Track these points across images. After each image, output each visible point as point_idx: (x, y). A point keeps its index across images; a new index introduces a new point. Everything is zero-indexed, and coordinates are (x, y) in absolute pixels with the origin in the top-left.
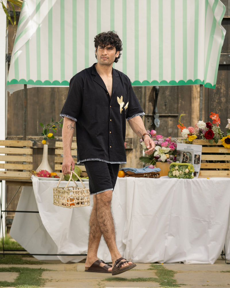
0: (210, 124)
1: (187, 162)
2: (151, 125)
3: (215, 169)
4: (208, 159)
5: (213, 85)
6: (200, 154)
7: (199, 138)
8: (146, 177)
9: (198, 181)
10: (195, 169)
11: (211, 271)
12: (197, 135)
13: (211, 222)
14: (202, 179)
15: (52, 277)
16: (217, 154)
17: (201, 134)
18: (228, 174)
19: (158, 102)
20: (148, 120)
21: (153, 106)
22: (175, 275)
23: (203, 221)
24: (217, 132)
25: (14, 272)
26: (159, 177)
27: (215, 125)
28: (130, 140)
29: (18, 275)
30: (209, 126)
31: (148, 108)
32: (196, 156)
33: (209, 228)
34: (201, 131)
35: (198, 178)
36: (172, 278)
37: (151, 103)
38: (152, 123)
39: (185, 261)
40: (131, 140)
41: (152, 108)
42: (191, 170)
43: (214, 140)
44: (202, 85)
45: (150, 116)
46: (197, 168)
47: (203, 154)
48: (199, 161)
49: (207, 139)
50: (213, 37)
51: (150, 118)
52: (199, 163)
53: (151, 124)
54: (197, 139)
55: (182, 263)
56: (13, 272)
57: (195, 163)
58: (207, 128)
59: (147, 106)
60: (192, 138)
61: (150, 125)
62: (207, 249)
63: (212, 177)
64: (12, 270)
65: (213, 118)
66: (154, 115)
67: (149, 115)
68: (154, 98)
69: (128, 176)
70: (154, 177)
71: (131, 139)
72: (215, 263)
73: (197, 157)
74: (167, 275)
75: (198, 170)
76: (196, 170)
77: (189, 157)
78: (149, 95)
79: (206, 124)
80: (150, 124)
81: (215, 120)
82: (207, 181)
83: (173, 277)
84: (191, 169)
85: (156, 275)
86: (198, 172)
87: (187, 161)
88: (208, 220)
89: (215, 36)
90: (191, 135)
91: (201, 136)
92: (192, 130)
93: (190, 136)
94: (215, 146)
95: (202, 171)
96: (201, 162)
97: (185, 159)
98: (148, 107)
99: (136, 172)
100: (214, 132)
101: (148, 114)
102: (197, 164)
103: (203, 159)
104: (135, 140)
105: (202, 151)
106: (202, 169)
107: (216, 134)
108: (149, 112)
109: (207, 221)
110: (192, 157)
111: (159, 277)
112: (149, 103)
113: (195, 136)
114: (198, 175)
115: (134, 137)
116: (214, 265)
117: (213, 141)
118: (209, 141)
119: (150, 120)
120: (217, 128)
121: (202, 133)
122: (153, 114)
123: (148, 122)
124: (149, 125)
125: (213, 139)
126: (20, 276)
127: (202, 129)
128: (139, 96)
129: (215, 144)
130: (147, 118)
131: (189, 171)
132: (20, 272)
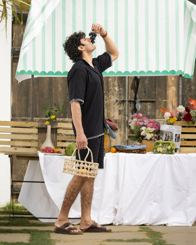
0: (188, 109)
1: (169, 140)
2: (133, 108)
3: (192, 146)
4: (186, 138)
5: (190, 76)
6: (180, 133)
7: (179, 120)
8: (134, 153)
9: (179, 156)
10: (176, 146)
11: (191, 233)
12: (177, 118)
13: (189, 191)
14: (182, 155)
15: (59, 238)
16: (194, 134)
17: (181, 116)
19: (139, 90)
20: (131, 105)
21: (134, 92)
22: (163, 236)
23: (182, 190)
24: (194, 115)
25: (26, 233)
26: (145, 153)
27: (192, 109)
28: (116, 121)
29: (30, 236)
30: (187, 110)
31: (131, 95)
32: (176, 135)
33: (188, 196)
34: (180, 114)
35: (179, 153)
36: (161, 239)
37: (133, 91)
38: (134, 107)
39: (168, 224)
40: (117, 122)
41: (134, 94)
42: (173, 147)
43: (191, 122)
44: (182, 75)
45: (132, 101)
46: (177, 145)
47: (182, 133)
48: (179, 140)
49: (185, 121)
50: (190, 35)
51: (132, 103)
52: (179, 141)
53: (133, 107)
54: (177, 121)
55: (165, 225)
56: (25, 233)
57: (175, 141)
58: (185, 111)
59: (130, 93)
60: (173, 120)
61: (132, 109)
62: (186, 213)
63: (190, 153)
64: (24, 232)
65: (191, 103)
66: (136, 101)
67: (132, 100)
68: (135, 86)
70: (142, 152)
71: (117, 120)
72: (193, 225)
73: (178, 136)
74: (156, 236)
75: (178, 147)
76: (177, 147)
77: (171, 136)
78: (131, 84)
79: (185, 108)
80: (132, 108)
81: (193, 105)
82: (186, 156)
83: (161, 238)
84: (173, 146)
85: (148, 236)
86: (178, 149)
87: (169, 139)
88: (187, 189)
89: (192, 35)
90: (172, 117)
91: (181, 118)
92: (173, 113)
93: (171, 119)
94: (192, 127)
95: (181, 148)
96: (181, 140)
97: (167, 138)
98: (131, 93)
99: (127, 148)
100: (192, 115)
101: (131, 99)
102: (177, 142)
103: (182, 138)
104: (120, 121)
105: (182, 131)
106: (181, 146)
107: (194, 117)
108: (131, 98)
109: (186, 190)
110: (173, 136)
111: (150, 238)
112: (131, 91)
113: (176, 119)
114: (178, 151)
115: (119, 119)
116: (192, 227)
117: (190, 122)
118: (187, 122)
119: (132, 105)
120: (194, 112)
121: (182, 116)
122: (134, 99)
123: (131, 106)
124: (131, 109)
125: (191, 121)
126: (32, 237)
127: (182, 112)
128: (123, 84)
129: (193, 125)
130: (129, 102)
131: (171, 148)
132: (31, 233)
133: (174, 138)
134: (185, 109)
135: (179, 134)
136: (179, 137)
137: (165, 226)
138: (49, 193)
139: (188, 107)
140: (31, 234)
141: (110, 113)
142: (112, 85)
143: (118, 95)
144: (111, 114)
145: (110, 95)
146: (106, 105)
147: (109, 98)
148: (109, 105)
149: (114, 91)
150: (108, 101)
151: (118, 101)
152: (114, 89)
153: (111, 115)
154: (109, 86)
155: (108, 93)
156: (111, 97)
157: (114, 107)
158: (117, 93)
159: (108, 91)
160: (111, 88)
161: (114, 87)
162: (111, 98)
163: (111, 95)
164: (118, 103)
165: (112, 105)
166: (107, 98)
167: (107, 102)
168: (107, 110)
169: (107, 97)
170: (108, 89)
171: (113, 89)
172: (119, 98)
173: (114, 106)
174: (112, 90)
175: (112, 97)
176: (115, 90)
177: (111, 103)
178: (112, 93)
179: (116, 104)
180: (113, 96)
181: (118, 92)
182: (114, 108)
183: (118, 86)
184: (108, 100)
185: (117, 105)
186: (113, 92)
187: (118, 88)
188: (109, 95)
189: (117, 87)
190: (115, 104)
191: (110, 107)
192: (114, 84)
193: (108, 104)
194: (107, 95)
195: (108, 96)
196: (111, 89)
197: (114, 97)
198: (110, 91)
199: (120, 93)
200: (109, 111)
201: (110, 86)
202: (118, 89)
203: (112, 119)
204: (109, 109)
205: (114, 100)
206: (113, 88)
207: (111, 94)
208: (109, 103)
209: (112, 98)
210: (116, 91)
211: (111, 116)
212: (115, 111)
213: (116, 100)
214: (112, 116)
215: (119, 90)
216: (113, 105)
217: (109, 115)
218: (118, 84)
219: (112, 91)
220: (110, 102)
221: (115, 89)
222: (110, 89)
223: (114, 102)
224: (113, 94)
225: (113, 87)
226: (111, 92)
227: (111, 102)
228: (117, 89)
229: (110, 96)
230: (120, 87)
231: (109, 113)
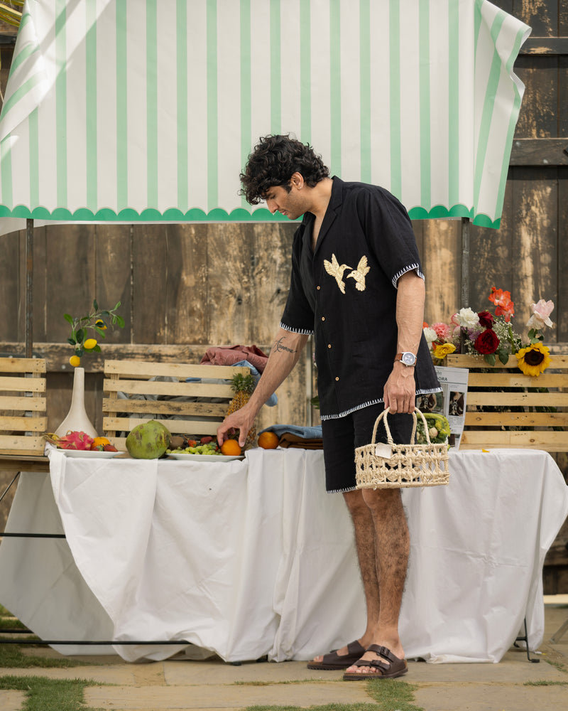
0: (487, 317)
1: (431, 409)
3: (498, 428)
4: (482, 404)
5: (493, 220)
7: (461, 349)
9: (460, 457)
10: (453, 428)
11: (499, 683)
12: (455, 344)
13: (491, 558)
14: (470, 453)
15: (110, 704)
16: (505, 391)
17: (467, 340)
18: (532, 441)
22: (414, 693)
23: (472, 555)
24: (505, 337)
25: (11, 690)
27: (500, 319)
29: (25, 699)
30: (485, 320)
33: (487, 574)
34: (464, 334)
35: (460, 449)
36: (410, 703)
39: (429, 656)
42: (444, 431)
43: (497, 356)
44: (468, 219)
46: (456, 425)
47: (471, 389)
49: (480, 353)
50: (493, 102)
52: (462, 413)
54: (454, 353)
55: (421, 660)
56: (9, 689)
57: (450, 413)
58: (480, 325)
60: (443, 351)
62: (482, 626)
63: (493, 447)
64: (6, 685)
65: (497, 301)
69: (287, 448)
72: (503, 660)
73: (457, 398)
74: (396, 695)
75: (458, 430)
76: (455, 431)
77: (437, 399)
79: (479, 315)
81: (500, 308)
82: (484, 457)
83: (411, 700)
84: (444, 428)
85: (370, 696)
86: (458, 436)
87: (432, 407)
88: (485, 554)
89: (499, 100)
90: (442, 342)
91: (467, 346)
92: (443, 331)
93: (438, 347)
94: (499, 370)
95: (468, 433)
96: (467, 411)
97: (426, 402)
99: (305, 434)
100: (499, 337)
102: (456, 415)
103: (470, 404)
105: (469, 383)
106: (467, 428)
107: (504, 342)
109: (484, 557)
110: (443, 398)
111: (378, 700)
113: (452, 347)
114: (458, 442)
116: (502, 665)
117: (495, 358)
118: (485, 358)
120: (506, 326)
121: (469, 339)
125: (496, 354)
126: (30, 701)
127: (469, 327)
129: (499, 365)
131: (439, 432)
132: (27, 689)
133: (447, 402)
134: (478, 318)
135: (461, 393)
136: (461, 402)
137: (421, 664)
138: (80, 569)
139: (487, 314)
140: (26, 693)
141: (257, 328)
142: (263, 246)
143: (282, 276)
144: (260, 332)
145: (257, 274)
146: (248, 303)
147: (255, 285)
148: (256, 304)
149: (271, 262)
150: (253, 292)
151: (283, 293)
152: (270, 257)
153: (263, 334)
154: (254, 249)
155: (253, 270)
156: (260, 279)
157: (269, 310)
158: (278, 269)
159: (253, 264)
160: (261, 254)
161: (270, 251)
162: (260, 283)
163: (262, 274)
164: (281, 297)
165: (265, 304)
166: (248, 284)
167: (248, 294)
168: (250, 318)
169: (249, 281)
170: (253, 258)
171: (268, 258)
172: (284, 282)
173: (271, 308)
174: (265, 260)
175: (264, 279)
176: (272, 258)
177: (263, 299)
178: (264, 267)
179: (276, 301)
180: (267, 277)
181: (282, 266)
182: (270, 314)
183: (283, 247)
184: (251, 289)
185: (278, 305)
186: (266, 265)
187: (282, 253)
188: (254, 274)
189: (280, 251)
190: (271, 301)
191: (259, 311)
192: (271, 241)
193: (253, 300)
194: (250, 275)
195: (253, 278)
196: (260, 258)
197: (270, 280)
198: (258, 264)
199: (286, 268)
200: (255, 321)
201: (260, 247)
202: (281, 256)
203: (265, 346)
204: (256, 317)
205: (270, 288)
206: (266, 254)
207: (260, 272)
208: (256, 298)
209: (264, 283)
210: (275, 262)
211: (261, 337)
212: (272, 322)
213: (275, 290)
214: (263, 337)
215: (284, 260)
216: (268, 304)
217: (255, 333)
218: (282, 241)
219: (264, 263)
220: (258, 296)
221: (274, 257)
222: (257, 256)
223: (270, 295)
224: (267, 271)
225: (266, 250)
226: (261, 264)
227: (261, 296)
228: (277, 255)
229: (258, 276)
230: (287, 250)
231: (254, 329)
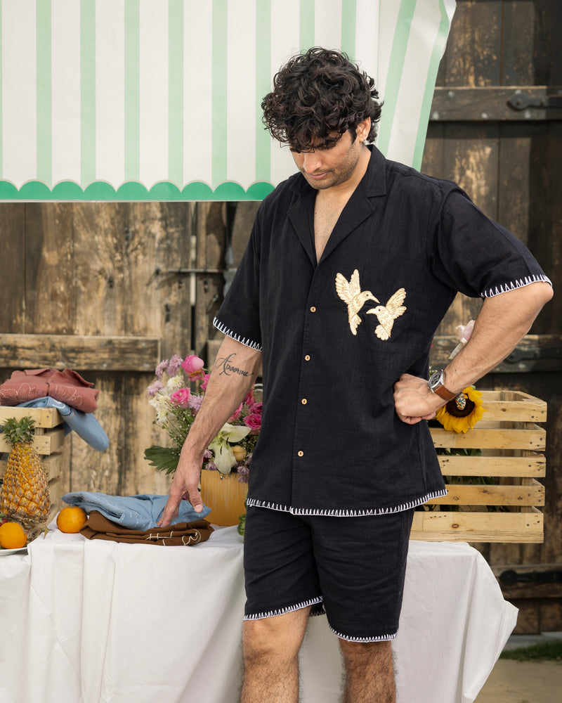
2: (214, 300)
18: (455, 526)
19: (235, 233)
20: (206, 286)
21: (220, 244)
26: (205, 539)
28: (153, 345)
31: (206, 252)
37: (212, 237)
38: (217, 296)
40: (156, 347)
41: (217, 250)
45: (212, 275)
50: (408, 27)
51: (210, 281)
53: (214, 297)
59: (203, 245)
61: (211, 302)
66: (225, 272)
67: (210, 270)
68: (222, 222)
69: (91, 538)
70: (186, 541)
71: (155, 342)
78: (208, 211)
80: (211, 297)
89: (416, 23)
98: (207, 247)
99: (122, 518)
101: (206, 268)
104: (168, 346)
108: (208, 263)
112: (208, 236)
115: (164, 336)
119: (212, 289)
122: (218, 268)
123: (206, 291)
124: (208, 301)
128: (179, 214)
130: (201, 279)
141: (132, 317)
142: (139, 217)
143: (162, 254)
144: (136, 321)
145: (132, 251)
146: (121, 286)
147: (129, 264)
148: (130, 287)
149: (149, 237)
150: (127, 273)
151: (162, 275)
152: (148, 231)
153: (138, 323)
154: (129, 221)
155: (128, 246)
156: (136, 257)
157: (146, 295)
158: (157, 245)
159: (127, 239)
160: (137, 227)
161: (147, 224)
162: (136, 262)
163: (138, 251)
164: (160, 279)
165: (141, 288)
166: (121, 263)
167: (121, 275)
168: (123, 304)
169: (122, 259)
170: (127, 232)
171: (145, 232)
172: (164, 261)
173: (149, 292)
174: (141, 234)
175: (141, 257)
176: (150, 232)
177: (139, 281)
178: (140, 243)
179: (155, 284)
180: (144, 254)
181: (161, 241)
182: (147, 300)
183: (163, 219)
184: (125, 269)
185: (157, 289)
186: (143, 240)
187: (162, 227)
188: (129, 251)
189: (160, 223)
190: (148, 284)
191: (135, 296)
192: (149, 211)
193: (127, 283)
194: (124, 252)
195: (127, 255)
196: (136, 232)
197: (147, 258)
198: (133, 239)
199: (167, 244)
200: (129, 307)
201: (135, 218)
202: (162, 229)
203: (140, 338)
204: (130, 303)
205: (147, 269)
206: (143, 227)
207: (136, 249)
208: (130, 281)
209: (140, 262)
210: (154, 237)
211: (136, 327)
212: (150, 309)
213: (153, 271)
214: (139, 327)
215: (164, 234)
216: (145, 288)
217: (129, 322)
218: (162, 211)
219: (141, 238)
220: (133, 277)
221: (153, 230)
222: (132, 229)
223: (148, 277)
224: (144, 248)
225: (143, 222)
226: (137, 240)
227: (136, 278)
228: (156, 228)
229: (134, 254)
230: (168, 222)
231: (128, 317)
